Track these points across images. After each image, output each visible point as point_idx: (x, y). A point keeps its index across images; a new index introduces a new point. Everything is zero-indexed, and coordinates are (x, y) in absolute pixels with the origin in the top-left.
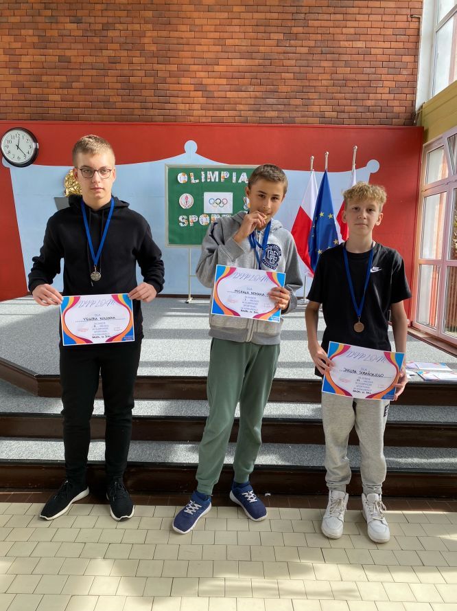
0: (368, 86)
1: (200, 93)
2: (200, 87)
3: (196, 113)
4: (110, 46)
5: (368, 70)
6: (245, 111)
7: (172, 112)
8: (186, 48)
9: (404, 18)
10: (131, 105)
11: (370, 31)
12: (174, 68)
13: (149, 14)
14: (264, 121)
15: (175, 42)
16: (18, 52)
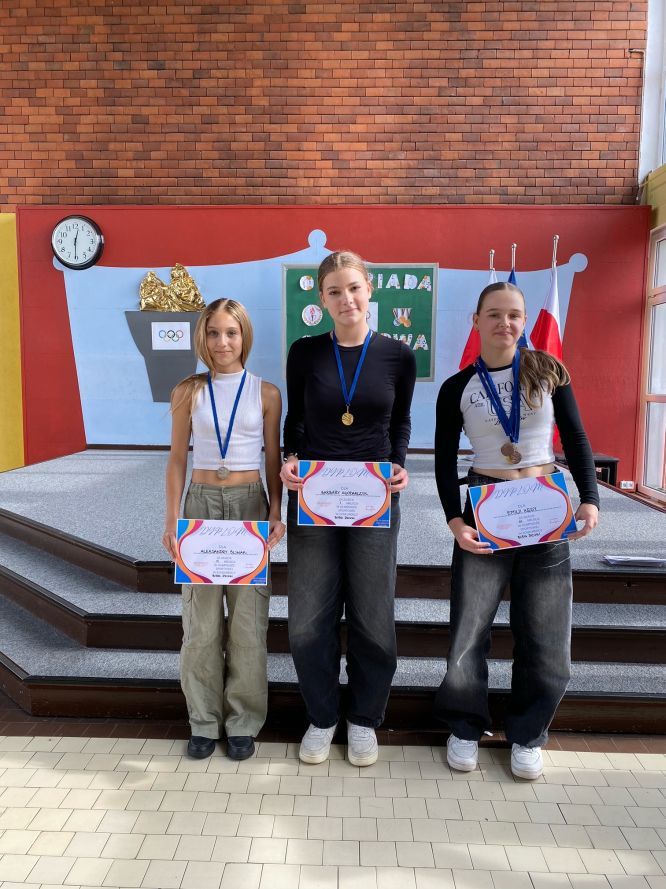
0: (569, 150)
1: (329, 164)
2: (330, 155)
3: (323, 191)
4: (203, 100)
5: (569, 127)
6: (393, 187)
7: (290, 191)
8: (310, 100)
9: (621, 54)
10: (232, 181)
11: (570, 73)
12: (293, 128)
13: (259, 55)
14: (421, 201)
15: (295, 93)
16: (75, 110)
